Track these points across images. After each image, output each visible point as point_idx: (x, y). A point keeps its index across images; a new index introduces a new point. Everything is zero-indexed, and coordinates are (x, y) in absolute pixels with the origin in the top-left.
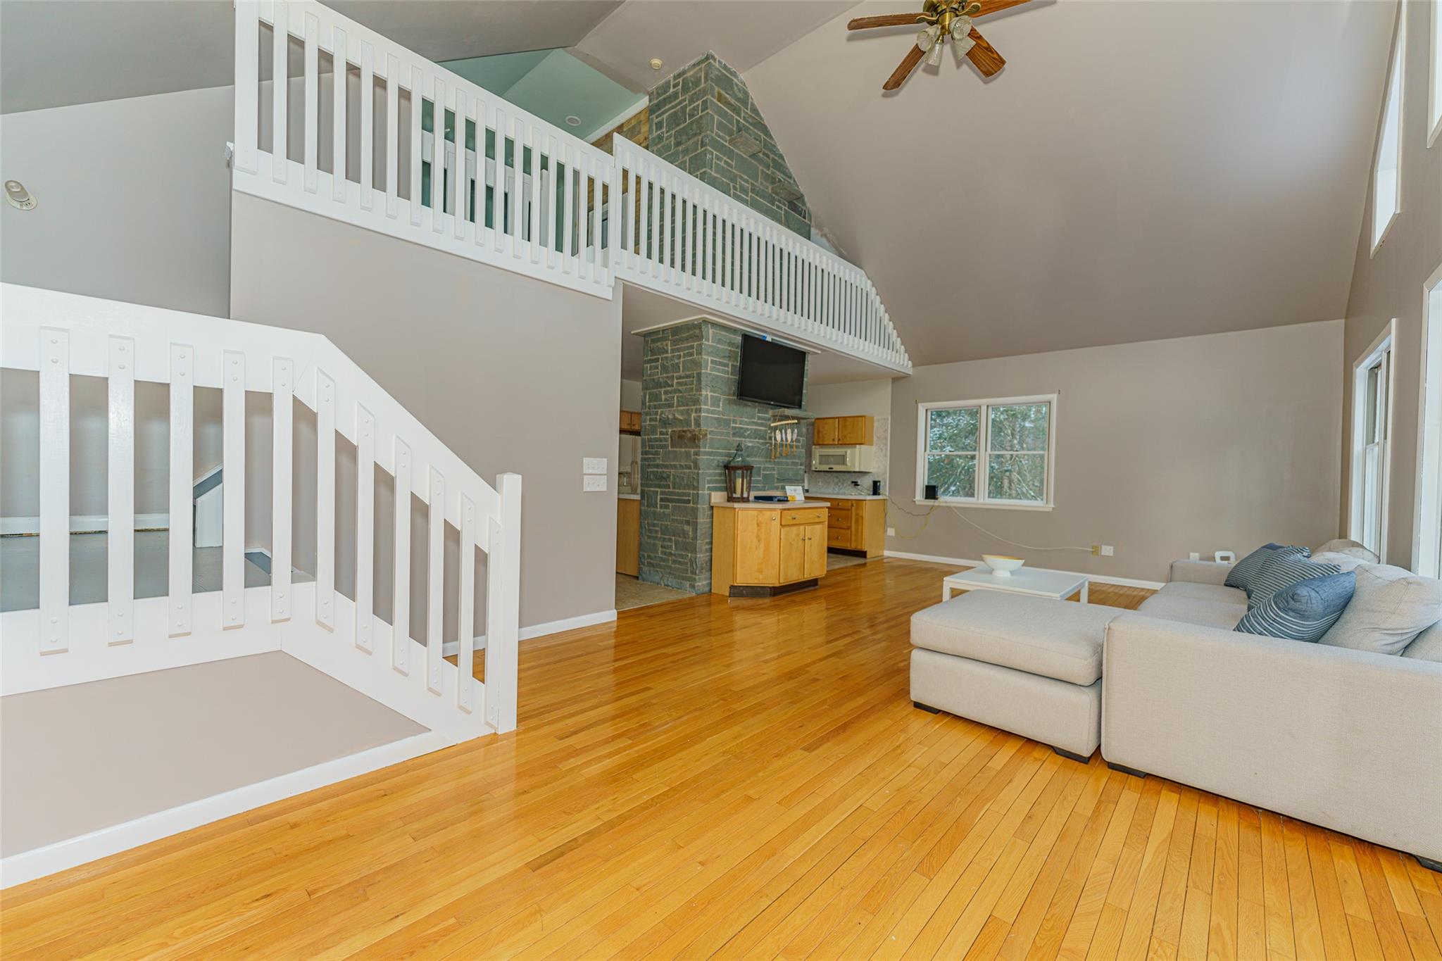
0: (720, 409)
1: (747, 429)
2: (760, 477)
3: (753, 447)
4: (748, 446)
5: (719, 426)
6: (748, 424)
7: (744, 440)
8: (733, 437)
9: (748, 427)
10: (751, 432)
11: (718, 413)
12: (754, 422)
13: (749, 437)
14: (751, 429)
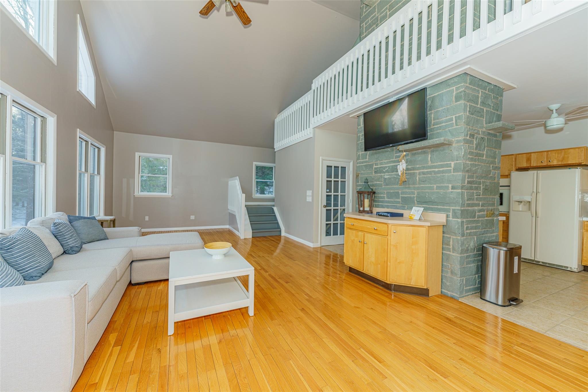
0: (367, 160)
1: (386, 167)
2: (399, 199)
3: (390, 178)
4: (386, 178)
5: (366, 169)
6: (387, 163)
7: (383, 174)
8: (375, 174)
9: (386, 165)
10: (389, 169)
11: (366, 162)
12: (392, 161)
13: (387, 171)
14: (389, 166)
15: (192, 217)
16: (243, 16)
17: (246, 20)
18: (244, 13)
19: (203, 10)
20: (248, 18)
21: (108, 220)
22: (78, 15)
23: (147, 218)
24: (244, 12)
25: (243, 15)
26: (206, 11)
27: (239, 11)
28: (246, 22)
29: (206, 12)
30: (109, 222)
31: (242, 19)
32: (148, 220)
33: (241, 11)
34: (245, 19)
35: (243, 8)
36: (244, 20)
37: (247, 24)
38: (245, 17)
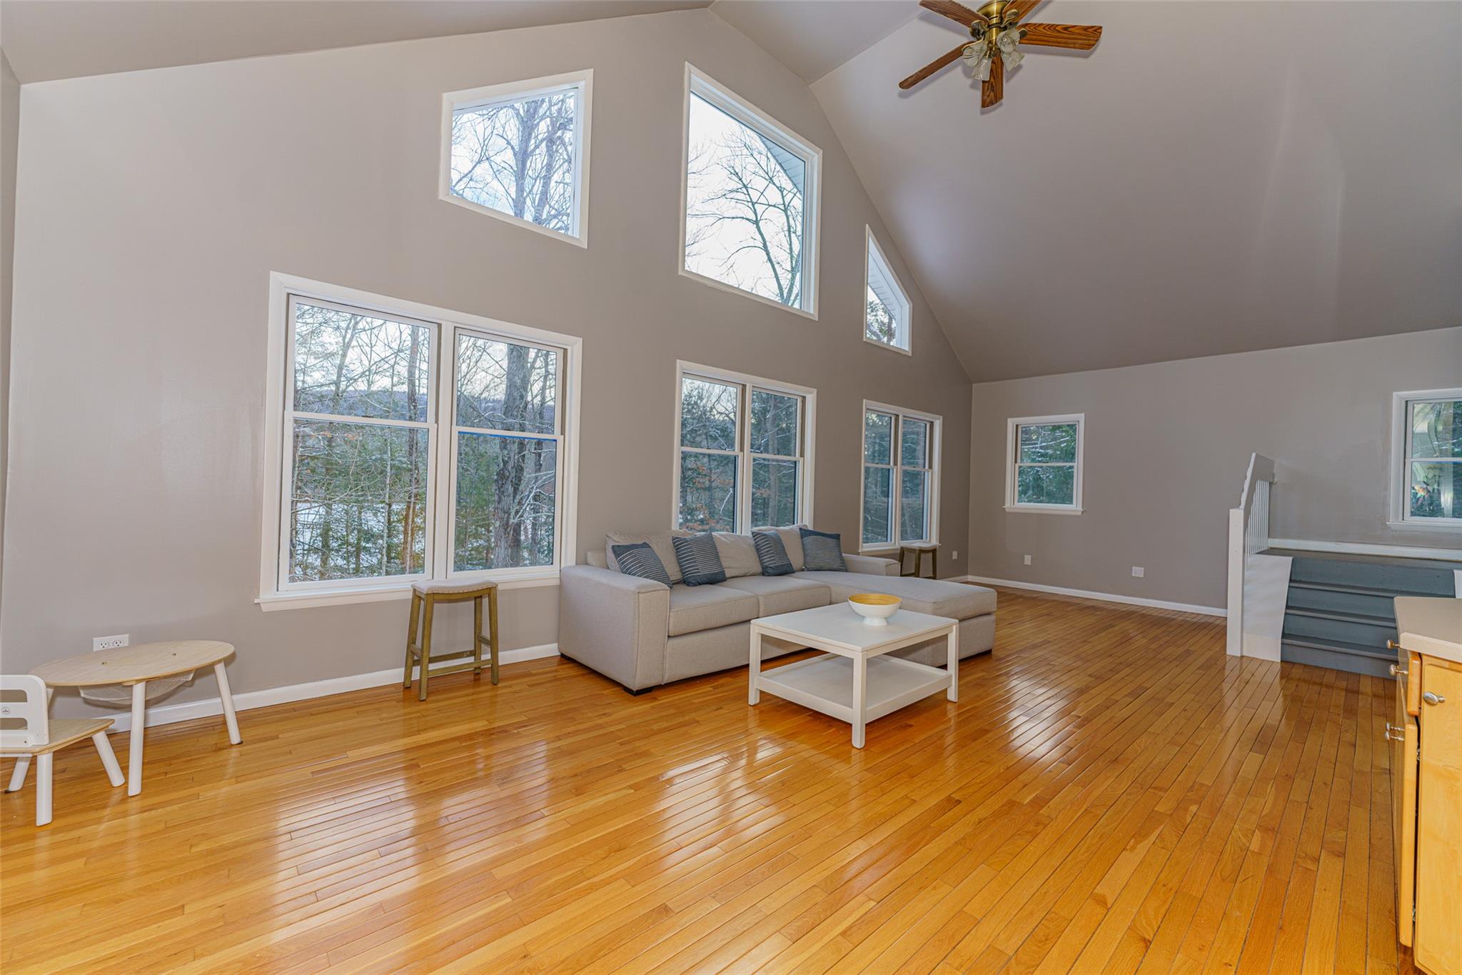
15: (1138, 572)
16: (1072, 36)
17: (1084, 37)
18: (1069, 29)
19: (985, 97)
20: (1086, 29)
21: (915, 550)
22: (867, 225)
23: (1028, 560)
24: (1066, 28)
25: (1068, 36)
26: (992, 94)
27: (1056, 37)
28: (1089, 40)
29: (996, 96)
30: (917, 552)
31: (1072, 45)
32: (1030, 563)
33: (1059, 32)
34: (1080, 39)
35: (1057, 26)
36: (1080, 41)
37: (1093, 42)
38: (1080, 34)
